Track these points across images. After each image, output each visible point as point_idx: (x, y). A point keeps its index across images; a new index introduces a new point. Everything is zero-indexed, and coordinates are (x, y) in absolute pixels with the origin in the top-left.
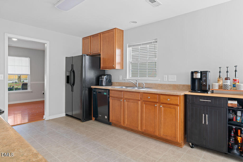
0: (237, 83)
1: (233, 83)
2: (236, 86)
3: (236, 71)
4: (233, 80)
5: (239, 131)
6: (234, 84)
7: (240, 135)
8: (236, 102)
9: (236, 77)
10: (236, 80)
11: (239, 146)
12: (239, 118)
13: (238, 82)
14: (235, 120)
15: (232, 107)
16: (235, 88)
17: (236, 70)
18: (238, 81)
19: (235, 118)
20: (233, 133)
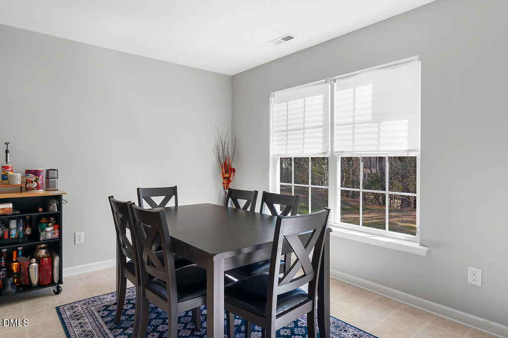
0: (10, 173)
1: (3, 173)
2: (9, 178)
3: (7, 152)
4: (3, 167)
5: (15, 253)
6: (3, 176)
7: (16, 259)
8: (10, 206)
9: (8, 163)
10: (7, 168)
11: (15, 278)
12: (14, 232)
13: (12, 171)
14: (6, 237)
15: (5, 215)
16: (6, 182)
17: (7, 150)
18: (10, 169)
19: (7, 234)
20: (3, 261)
